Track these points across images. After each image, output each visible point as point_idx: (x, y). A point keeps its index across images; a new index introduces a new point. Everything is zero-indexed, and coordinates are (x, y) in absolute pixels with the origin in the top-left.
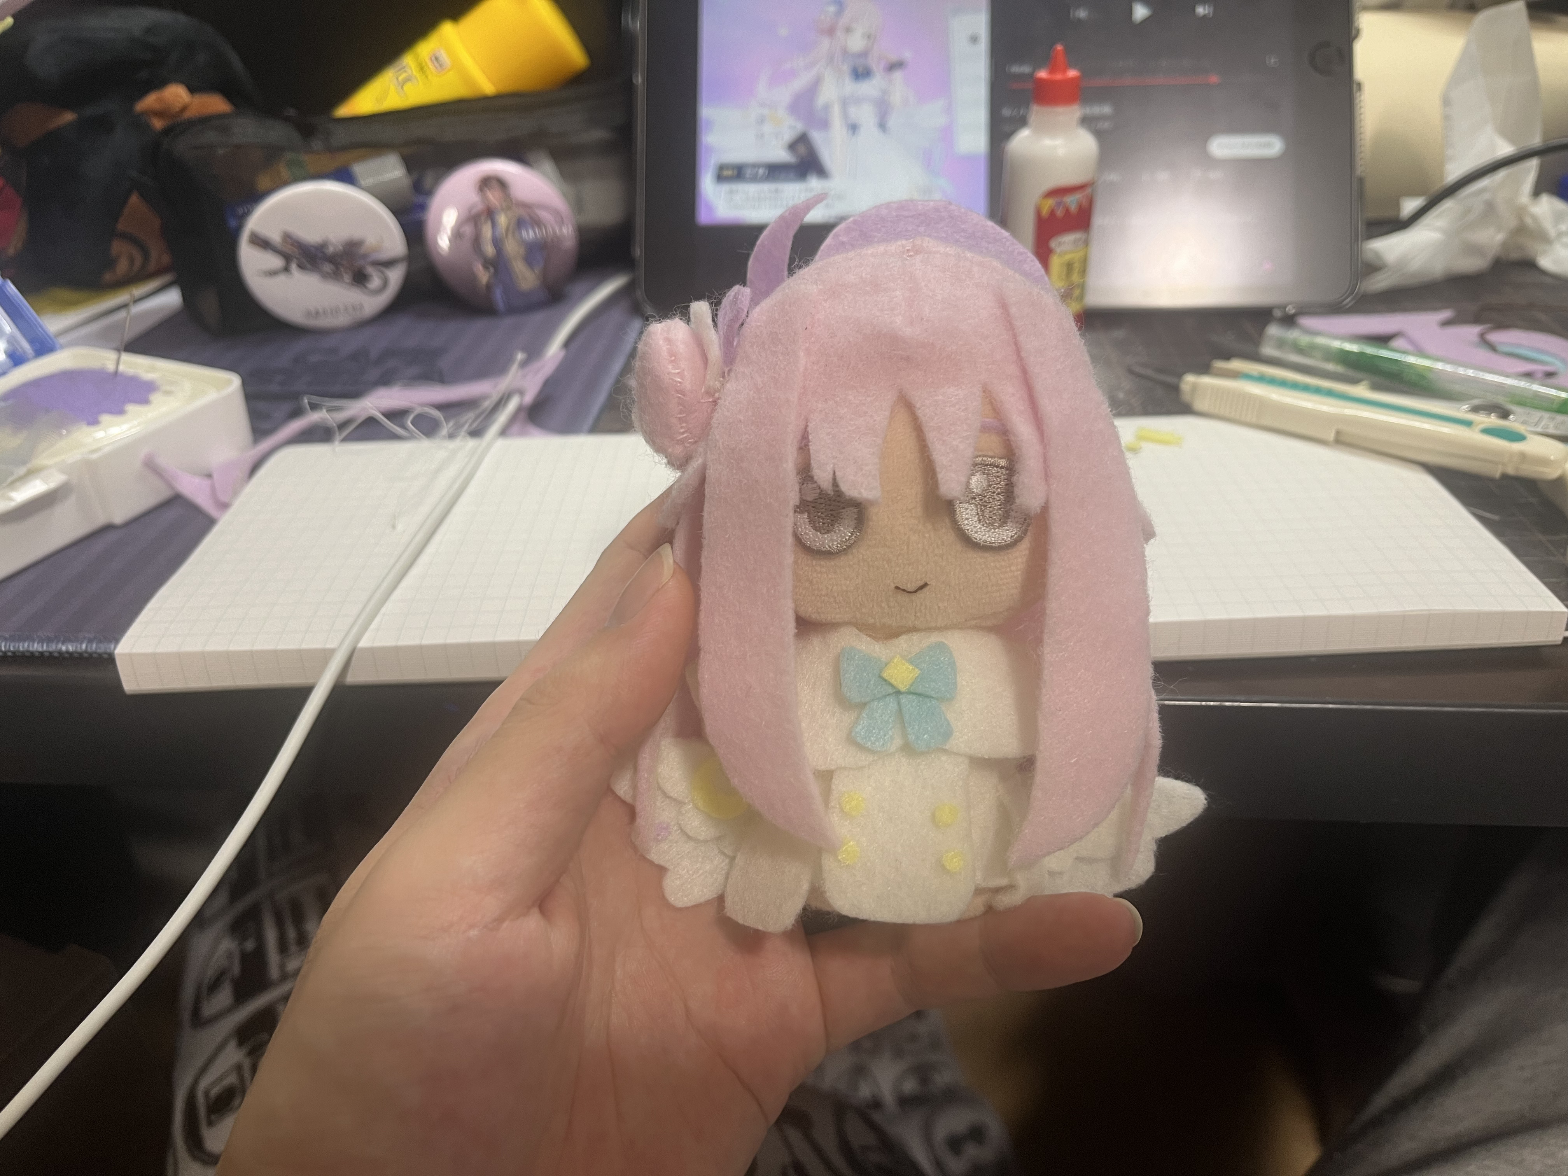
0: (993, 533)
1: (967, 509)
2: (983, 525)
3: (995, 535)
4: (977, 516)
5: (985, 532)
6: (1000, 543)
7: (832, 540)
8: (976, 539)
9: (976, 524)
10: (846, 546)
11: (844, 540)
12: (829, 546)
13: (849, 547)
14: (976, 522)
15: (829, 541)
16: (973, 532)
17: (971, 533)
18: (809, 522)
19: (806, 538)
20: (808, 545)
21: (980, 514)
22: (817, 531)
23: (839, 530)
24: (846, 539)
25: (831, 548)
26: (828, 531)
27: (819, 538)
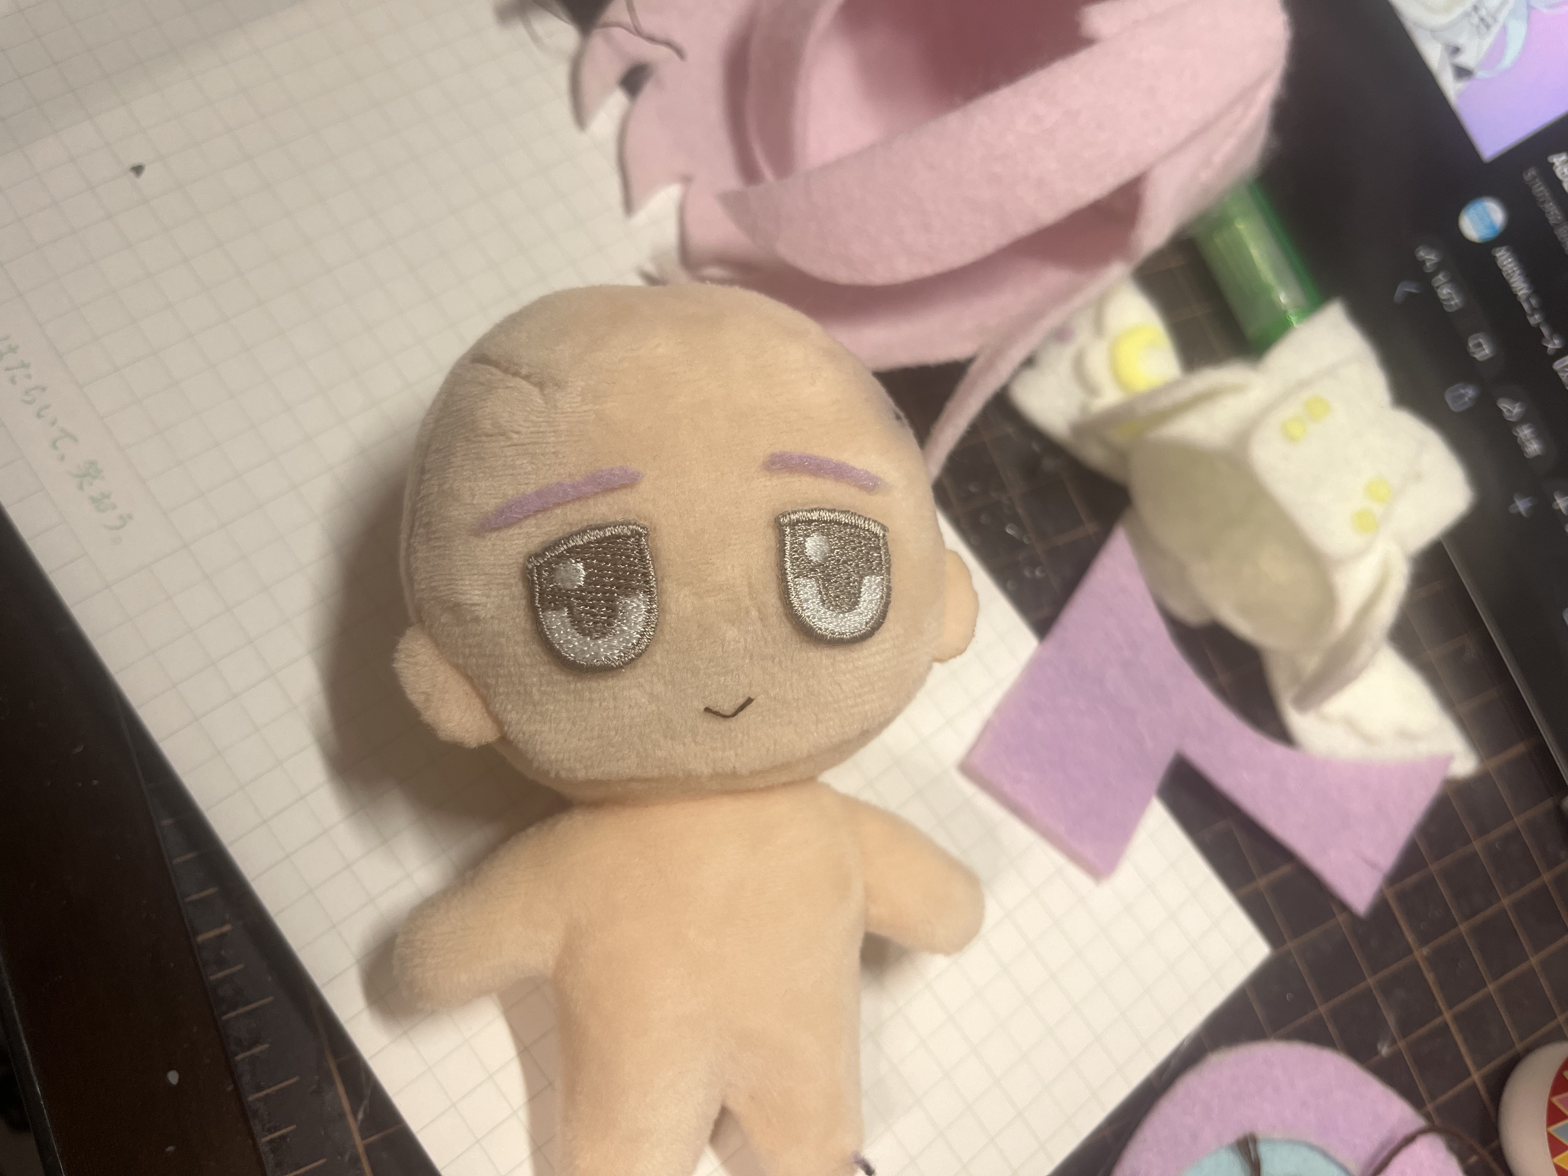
0: (842, 619)
1: (805, 586)
2: (828, 608)
3: (845, 622)
4: (819, 596)
5: (831, 617)
6: (852, 633)
7: (611, 648)
8: (820, 629)
9: (819, 607)
10: (634, 654)
11: (630, 644)
12: (606, 657)
13: (639, 656)
14: (818, 604)
15: (606, 650)
16: (816, 620)
17: (813, 621)
18: (571, 622)
19: (568, 648)
20: (573, 659)
21: (823, 593)
22: (585, 635)
23: (623, 631)
24: (633, 644)
25: (610, 660)
26: (602, 633)
27: (589, 647)
